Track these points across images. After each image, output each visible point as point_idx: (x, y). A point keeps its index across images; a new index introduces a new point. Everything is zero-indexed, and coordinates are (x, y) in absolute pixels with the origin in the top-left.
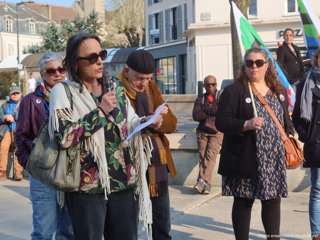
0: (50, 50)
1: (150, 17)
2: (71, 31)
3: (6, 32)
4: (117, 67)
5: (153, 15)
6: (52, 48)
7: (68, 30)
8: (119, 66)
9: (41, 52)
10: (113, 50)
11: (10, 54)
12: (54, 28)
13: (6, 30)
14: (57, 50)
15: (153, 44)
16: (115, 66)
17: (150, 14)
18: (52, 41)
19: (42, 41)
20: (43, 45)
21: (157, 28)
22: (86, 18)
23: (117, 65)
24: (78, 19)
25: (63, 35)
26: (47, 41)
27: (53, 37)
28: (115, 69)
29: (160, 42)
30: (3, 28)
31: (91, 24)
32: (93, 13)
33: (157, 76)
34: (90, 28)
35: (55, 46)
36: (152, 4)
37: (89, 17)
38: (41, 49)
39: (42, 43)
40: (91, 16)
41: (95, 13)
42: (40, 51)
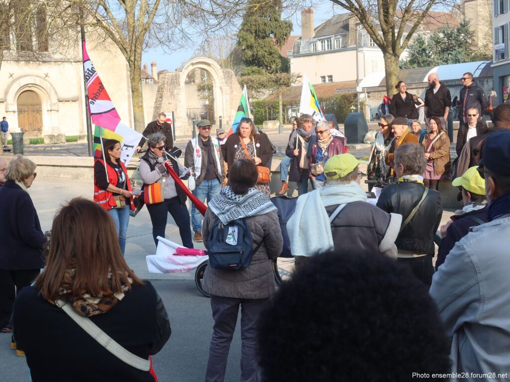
0: (415, 65)
1: (497, 30)
2: (439, 42)
3: (369, 47)
4: (485, 83)
5: (499, 28)
6: (419, 63)
7: (435, 41)
8: (487, 81)
9: (405, 68)
10: (483, 63)
11: (373, 71)
12: (421, 40)
13: (370, 45)
14: (422, 65)
15: (499, 59)
16: (483, 81)
17: (496, 27)
18: (417, 55)
19: (408, 56)
20: (409, 59)
21: (503, 42)
22: (456, 27)
23: (486, 80)
24: (447, 29)
25: (430, 48)
26: (413, 55)
27: (419, 51)
28: (483, 84)
29: (505, 58)
30: (366, 43)
31: (461, 33)
32: (464, 21)
33: (504, 95)
34: (461, 37)
35: (421, 60)
36: (498, 15)
37: (459, 26)
38: (405, 64)
39: (408, 57)
40: (461, 25)
41: (467, 20)
42: (403, 66)
